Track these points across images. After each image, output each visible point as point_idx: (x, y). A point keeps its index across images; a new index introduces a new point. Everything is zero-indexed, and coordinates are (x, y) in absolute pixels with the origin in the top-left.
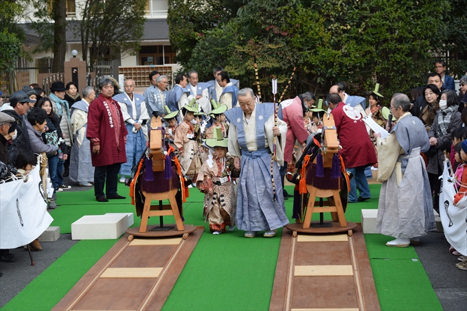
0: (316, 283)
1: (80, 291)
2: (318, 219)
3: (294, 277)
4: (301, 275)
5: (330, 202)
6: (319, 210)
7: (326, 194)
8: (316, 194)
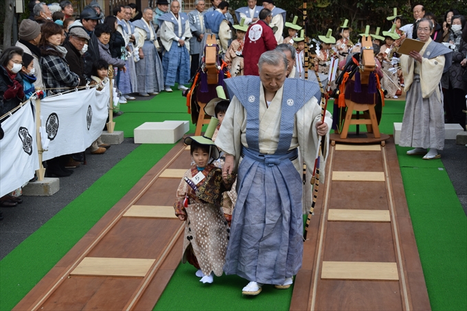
0: (351, 187)
1: (141, 189)
2: (354, 130)
3: (332, 181)
4: (338, 179)
5: (366, 115)
6: (356, 122)
7: (362, 108)
8: (353, 108)
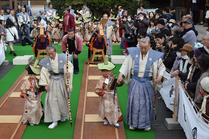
4: (90, 79)
7: (99, 51)
8: (96, 50)
